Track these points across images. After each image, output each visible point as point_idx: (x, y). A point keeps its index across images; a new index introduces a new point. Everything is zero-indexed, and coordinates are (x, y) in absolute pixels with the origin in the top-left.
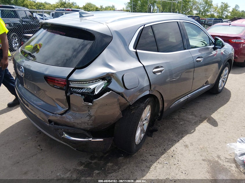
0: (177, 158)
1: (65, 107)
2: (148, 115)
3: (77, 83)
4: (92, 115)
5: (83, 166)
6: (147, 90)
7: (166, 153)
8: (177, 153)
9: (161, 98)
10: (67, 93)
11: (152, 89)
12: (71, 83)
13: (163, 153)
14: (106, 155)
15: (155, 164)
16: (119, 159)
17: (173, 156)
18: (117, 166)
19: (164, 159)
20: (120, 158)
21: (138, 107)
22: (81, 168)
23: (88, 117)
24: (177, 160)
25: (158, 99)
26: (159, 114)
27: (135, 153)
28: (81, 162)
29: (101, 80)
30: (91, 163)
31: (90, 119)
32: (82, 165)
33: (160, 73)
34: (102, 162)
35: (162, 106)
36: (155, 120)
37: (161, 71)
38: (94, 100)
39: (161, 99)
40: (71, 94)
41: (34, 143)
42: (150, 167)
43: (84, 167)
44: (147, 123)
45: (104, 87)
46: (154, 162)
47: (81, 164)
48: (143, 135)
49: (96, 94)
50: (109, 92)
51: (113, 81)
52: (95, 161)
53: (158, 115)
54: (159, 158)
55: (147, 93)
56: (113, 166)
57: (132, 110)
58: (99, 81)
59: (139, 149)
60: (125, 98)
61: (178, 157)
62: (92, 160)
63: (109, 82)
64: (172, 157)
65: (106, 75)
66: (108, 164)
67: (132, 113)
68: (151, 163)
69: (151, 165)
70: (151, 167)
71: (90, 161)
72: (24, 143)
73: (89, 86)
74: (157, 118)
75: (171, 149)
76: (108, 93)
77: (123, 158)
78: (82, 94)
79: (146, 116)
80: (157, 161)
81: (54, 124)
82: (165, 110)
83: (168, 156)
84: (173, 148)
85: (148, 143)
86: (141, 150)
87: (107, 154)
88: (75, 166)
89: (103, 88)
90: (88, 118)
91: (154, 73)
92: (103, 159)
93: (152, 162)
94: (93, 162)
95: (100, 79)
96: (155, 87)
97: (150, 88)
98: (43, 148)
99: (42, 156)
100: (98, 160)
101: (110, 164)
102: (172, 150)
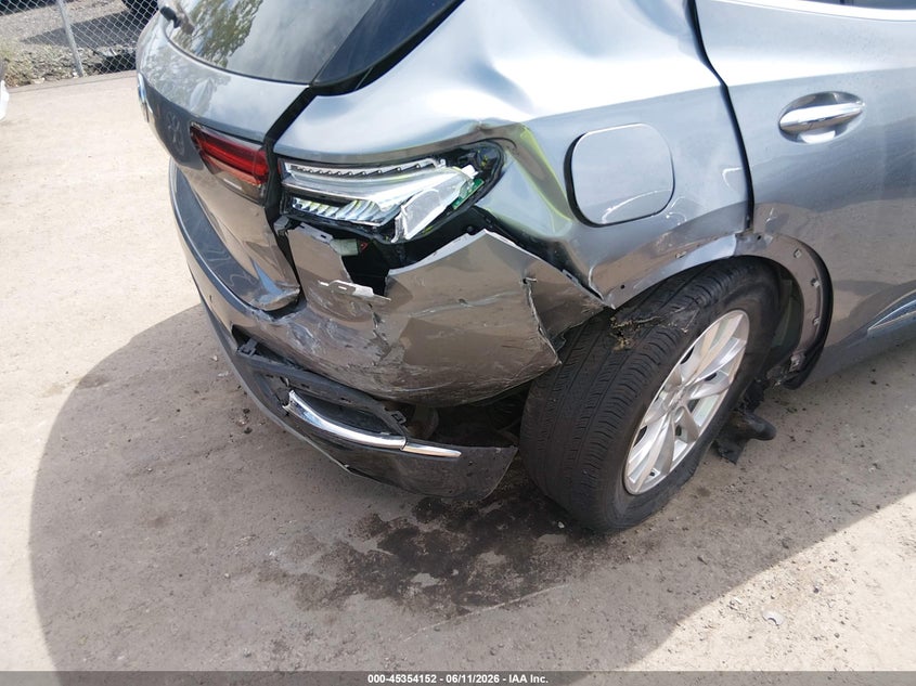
0: (842, 604)
1: (286, 284)
2: (728, 357)
3: (318, 173)
4: (390, 339)
5: (380, 538)
6: (727, 234)
7: (787, 563)
8: (847, 577)
9: (814, 281)
10: (278, 216)
11: (758, 227)
12: (293, 168)
13: (769, 561)
14: (488, 510)
15: (710, 612)
16: (541, 540)
17: (825, 587)
18: (521, 572)
19: (765, 595)
20: (548, 540)
21: (657, 322)
22: (370, 545)
23: (375, 349)
24: (835, 614)
25: (796, 286)
26: (796, 360)
27: (624, 529)
28: (376, 518)
29: (443, 162)
30: (414, 532)
31: (382, 357)
32: (374, 534)
33: (830, 136)
34: (461, 540)
35: (817, 322)
36: (766, 384)
37: (836, 125)
38: (392, 272)
39: (817, 284)
40: (294, 224)
41: (230, 396)
42: (681, 619)
43: (380, 545)
44: (719, 393)
45: (459, 204)
46: (711, 600)
47: (375, 526)
48: (681, 449)
49: (409, 236)
50: (472, 233)
51: (513, 168)
52: (435, 526)
53: (789, 363)
54: (738, 583)
55: (724, 249)
56: (503, 567)
57: (619, 335)
58: (430, 166)
59: (651, 514)
60: (572, 270)
61: (849, 598)
62: (422, 517)
63: (489, 175)
64: (816, 591)
65: (470, 135)
66: (482, 556)
67: (617, 348)
68: (689, 602)
69: (687, 611)
70: (686, 623)
71: (414, 522)
72: (196, 392)
73: (370, 193)
74: (781, 376)
75: (820, 544)
76: (465, 240)
77: (562, 539)
78: (341, 231)
79: (714, 364)
80: (728, 598)
81: (254, 350)
82: (831, 340)
83: (792, 579)
84: (834, 543)
85: (703, 492)
86: (659, 520)
87: (495, 506)
88: (347, 533)
89: (450, 208)
90: (373, 353)
91: (791, 133)
92: (468, 525)
93: (697, 597)
94: (424, 528)
95: (437, 157)
96: (782, 220)
97: (749, 224)
98: (256, 426)
99: (241, 457)
100: (449, 527)
101: (491, 558)
102: (825, 552)
